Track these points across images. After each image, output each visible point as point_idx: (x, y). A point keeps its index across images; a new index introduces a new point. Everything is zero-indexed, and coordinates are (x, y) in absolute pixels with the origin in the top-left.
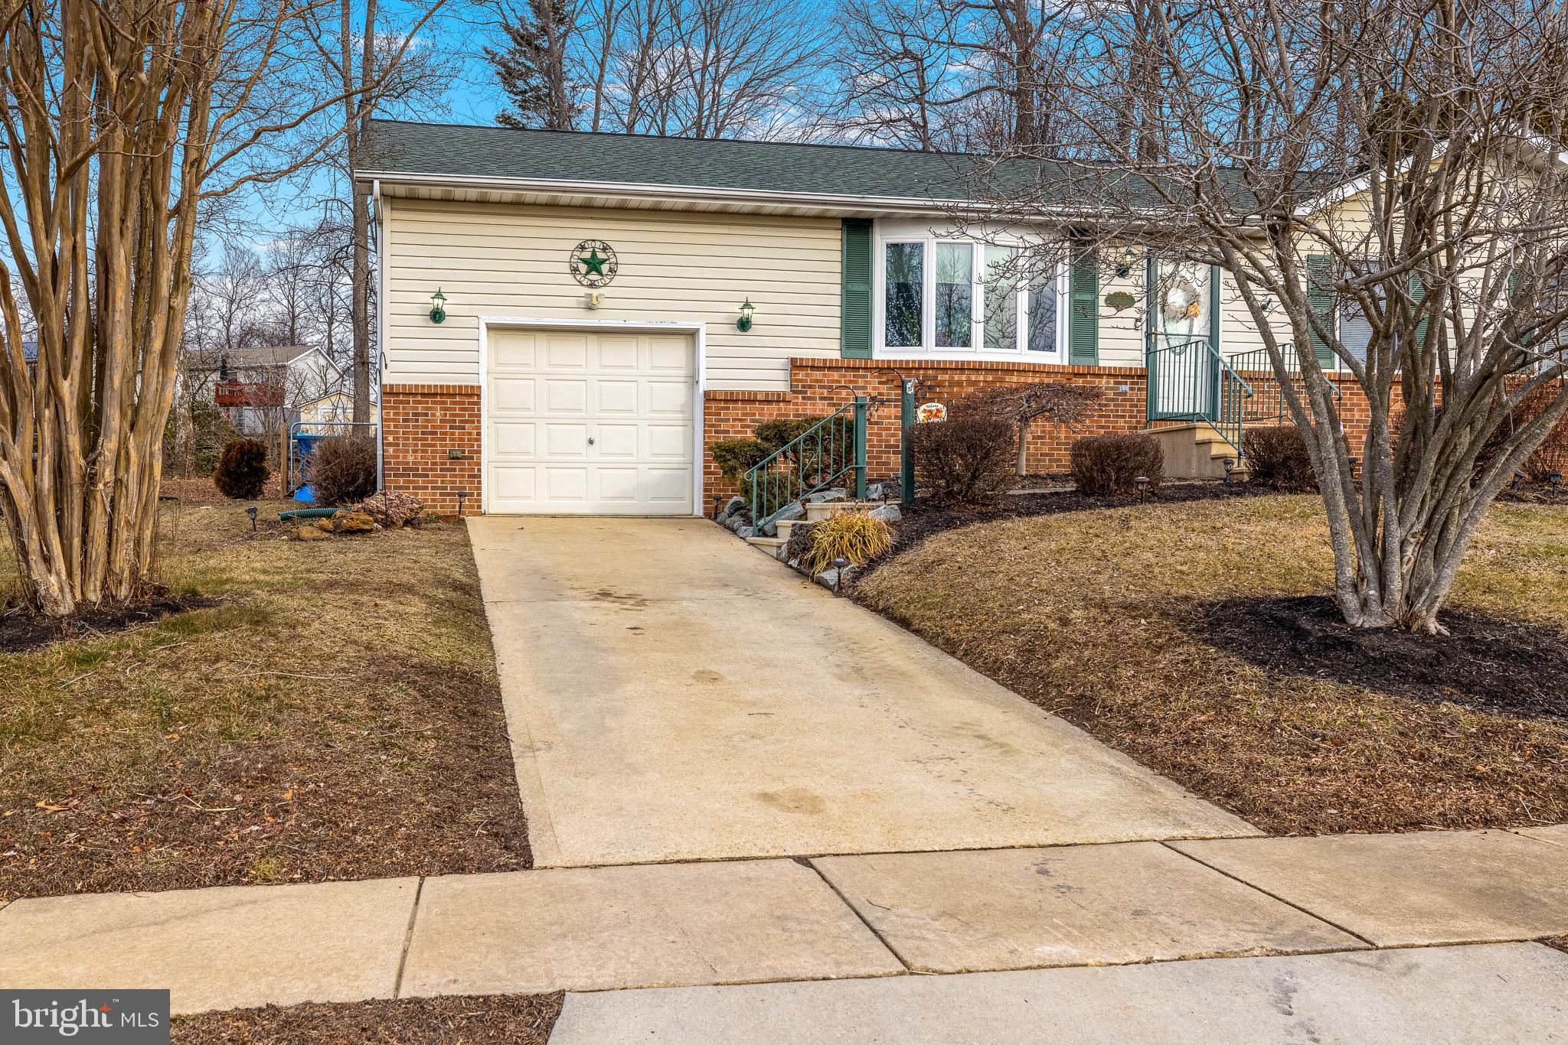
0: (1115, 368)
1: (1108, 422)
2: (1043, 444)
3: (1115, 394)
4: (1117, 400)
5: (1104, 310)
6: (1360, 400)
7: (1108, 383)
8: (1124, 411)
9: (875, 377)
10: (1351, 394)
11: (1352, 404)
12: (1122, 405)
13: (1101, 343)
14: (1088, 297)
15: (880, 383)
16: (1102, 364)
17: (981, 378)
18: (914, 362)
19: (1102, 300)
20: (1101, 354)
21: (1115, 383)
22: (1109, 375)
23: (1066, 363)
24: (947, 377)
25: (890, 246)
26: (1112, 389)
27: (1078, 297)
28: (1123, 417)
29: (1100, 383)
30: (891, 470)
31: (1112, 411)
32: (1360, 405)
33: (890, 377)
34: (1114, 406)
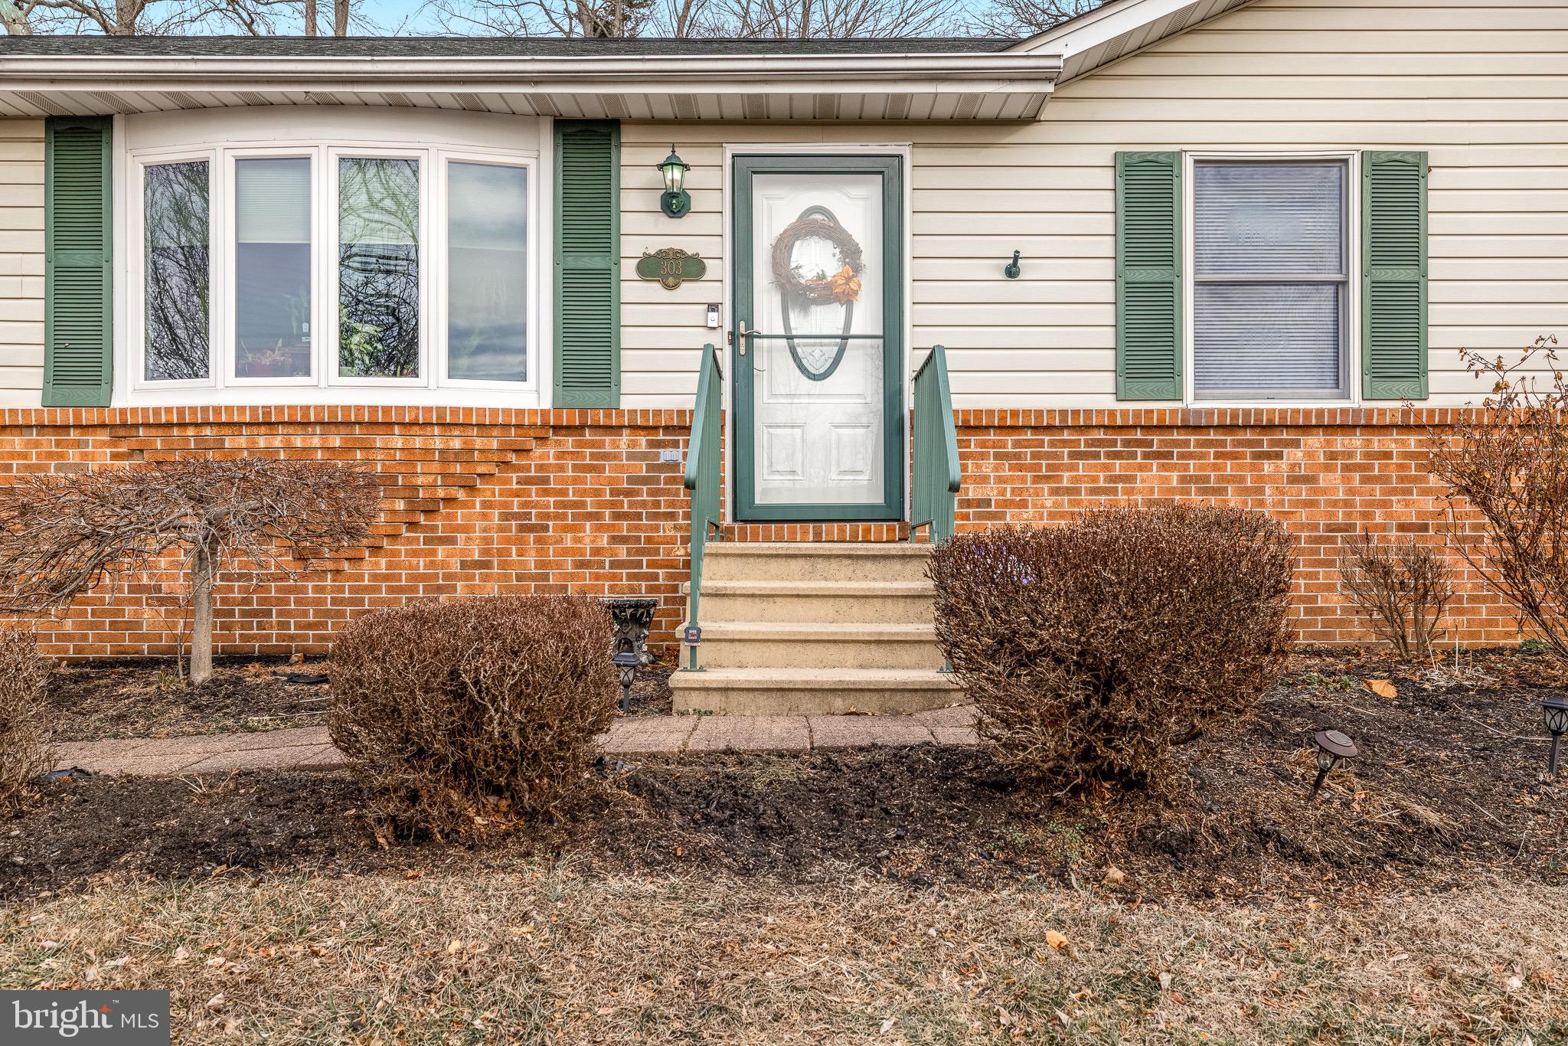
0: (645, 413)
1: (637, 528)
2: (485, 578)
3: (650, 468)
4: (657, 480)
5: (633, 289)
6: (1240, 467)
7: (633, 444)
8: (672, 504)
9: (103, 444)
10: (1217, 456)
11: (1222, 479)
12: (667, 492)
13: (628, 360)
14: (596, 262)
15: (115, 456)
16: (627, 403)
17: (316, 442)
18: (169, 410)
19: (628, 269)
20: (628, 382)
21: (652, 444)
22: (634, 428)
23: (547, 404)
24: (242, 441)
25: (154, 173)
26: (644, 456)
27: (572, 262)
28: (672, 516)
29: (615, 444)
30: (144, 638)
31: (644, 504)
32: (1242, 479)
33: (133, 444)
34: (650, 493)
